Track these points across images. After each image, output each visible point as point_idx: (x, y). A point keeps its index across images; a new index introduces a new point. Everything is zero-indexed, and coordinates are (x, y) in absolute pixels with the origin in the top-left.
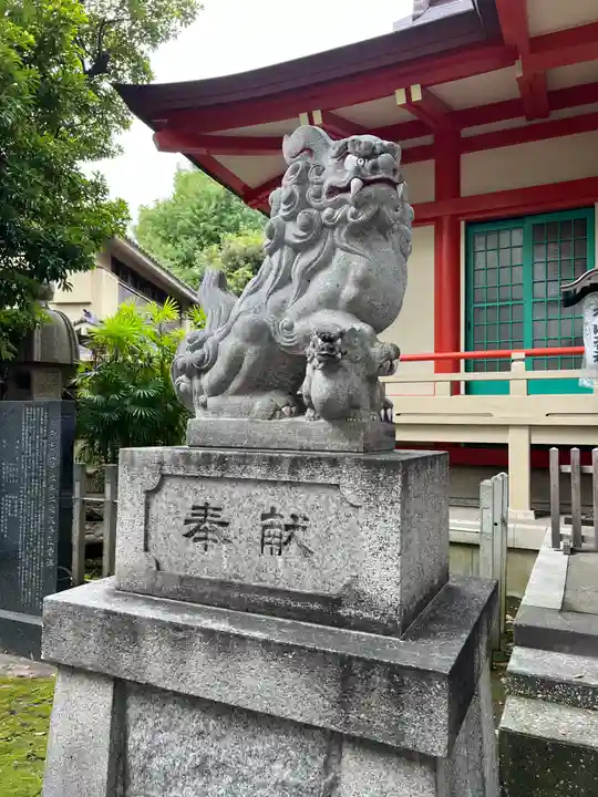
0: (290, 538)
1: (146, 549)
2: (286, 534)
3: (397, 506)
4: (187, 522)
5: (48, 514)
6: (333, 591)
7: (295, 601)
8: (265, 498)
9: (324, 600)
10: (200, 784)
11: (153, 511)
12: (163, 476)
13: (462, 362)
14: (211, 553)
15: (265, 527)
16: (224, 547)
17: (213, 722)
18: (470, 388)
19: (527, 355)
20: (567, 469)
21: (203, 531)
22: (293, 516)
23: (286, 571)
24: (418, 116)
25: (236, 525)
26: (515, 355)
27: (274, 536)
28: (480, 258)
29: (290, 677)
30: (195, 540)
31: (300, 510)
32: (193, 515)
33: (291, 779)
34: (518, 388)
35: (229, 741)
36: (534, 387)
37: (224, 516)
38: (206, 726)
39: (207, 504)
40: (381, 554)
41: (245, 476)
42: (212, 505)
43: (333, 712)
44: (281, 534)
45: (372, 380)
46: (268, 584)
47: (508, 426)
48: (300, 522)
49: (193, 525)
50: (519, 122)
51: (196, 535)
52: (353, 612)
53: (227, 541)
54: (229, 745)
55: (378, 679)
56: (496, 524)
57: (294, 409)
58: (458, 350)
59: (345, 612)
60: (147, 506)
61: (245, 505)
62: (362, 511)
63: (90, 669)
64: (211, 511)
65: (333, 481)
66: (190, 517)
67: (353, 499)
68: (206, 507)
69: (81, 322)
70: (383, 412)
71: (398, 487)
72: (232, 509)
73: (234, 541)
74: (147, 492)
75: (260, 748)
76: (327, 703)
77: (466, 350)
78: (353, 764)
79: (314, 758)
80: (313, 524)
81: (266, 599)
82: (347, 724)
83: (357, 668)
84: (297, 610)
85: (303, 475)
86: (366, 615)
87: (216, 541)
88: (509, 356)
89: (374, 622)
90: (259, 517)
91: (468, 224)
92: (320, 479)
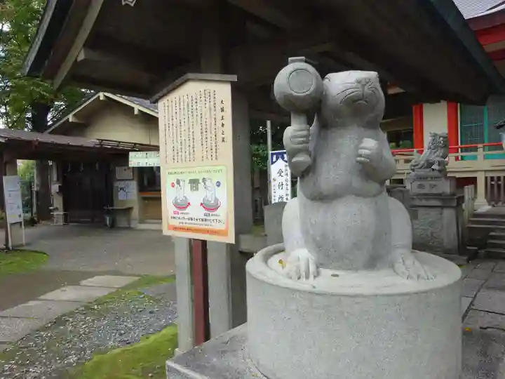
18: (462, 158)
19: (484, 146)
20: (493, 183)
34: (480, 157)
36: (485, 157)
45: (444, 166)
47: (477, 171)
58: (458, 144)
77: (461, 145)
88: (477, 146)
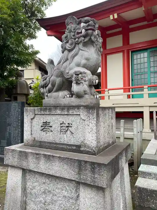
0: (67, 130)
1: (31, 134)
2: (67, 129)
3: (95, 119)
4: (41, 126)
5: (18, 131)
6: (79, 144)
7: (69, 147)
8: (61, 119)
9: (76, 146)
10: (44, 197)
11: (33, 124)
12: (35, 114)
13: (131, 89)
14: (48, 134)
15: (61, 127)
16: (51, 133)
17: (47, 180)
18: (133, 96)
19: (148, 87)
21: (45, 129)
22: (68, 124)
23: (67, 139)
24: (117, 23)
25: (54, 126)
26: (145, 87)
27: (64, 129)
28: (135, 61)
29: (66, 167)
30: (44, 131)
31: (70, 122)
32: (43, 124)
33: (67, 195)
35: (52, 185)
37: (51, 125)
38: (46, 181)
39: (46, 121)
40: (91, 133)
41: (56, 113)
42: (47, 122)
43: (77, 176)
44: (65, 129)
46: (62, 143)
47: (143, 106)
48: (70, 125)
49: (43, 127)
50: (145, 23)
51: (44, 130)
52: (84, 149)
53: (52, 131)
54: (51, 186)
55: (88, 166)
56: (138, 132)
57: (70, 95)
58: (130, 86)
59: (82, 149)
60: (32, 123)
61: (56, 121)
62: (86, 121)
63: (16, 166)
64: (48, 124)
65: (78, 113)
66: (42, 125)
67: (83, 118)
68: (46, 122)
69: (32, 83)
70: (95, 96)
71: (95, 114)
72: (53, 123)
73: (53, 131)
74: (31, 119)
75: (59, 187)
76: (75, 173)
77: (132, 86)
78: (83, 190)
79: (73, 189)
80: (73, 126)
81: (61, 146)
82: (80, 179)
83: (83, 163)
84: (69, 149)
85: (71, 112)
86: (87, 150)
87: (49, 131)
88: (143, 87)
89: (89, 151)
90: (60, 124)
91: (132, 52)
92: (75, 113)
